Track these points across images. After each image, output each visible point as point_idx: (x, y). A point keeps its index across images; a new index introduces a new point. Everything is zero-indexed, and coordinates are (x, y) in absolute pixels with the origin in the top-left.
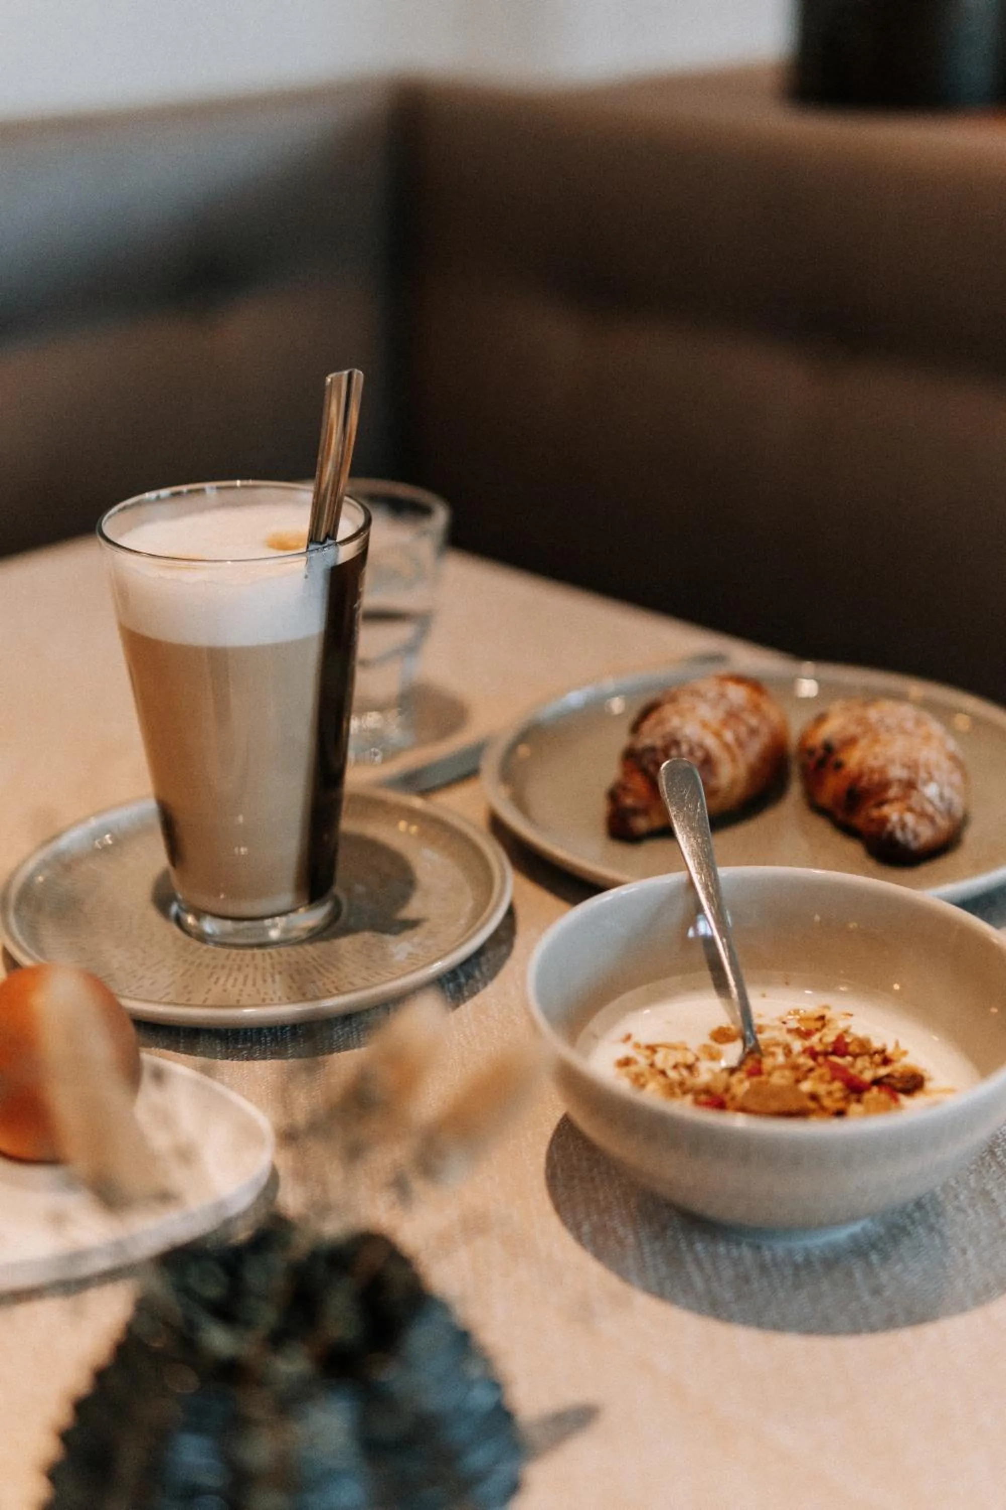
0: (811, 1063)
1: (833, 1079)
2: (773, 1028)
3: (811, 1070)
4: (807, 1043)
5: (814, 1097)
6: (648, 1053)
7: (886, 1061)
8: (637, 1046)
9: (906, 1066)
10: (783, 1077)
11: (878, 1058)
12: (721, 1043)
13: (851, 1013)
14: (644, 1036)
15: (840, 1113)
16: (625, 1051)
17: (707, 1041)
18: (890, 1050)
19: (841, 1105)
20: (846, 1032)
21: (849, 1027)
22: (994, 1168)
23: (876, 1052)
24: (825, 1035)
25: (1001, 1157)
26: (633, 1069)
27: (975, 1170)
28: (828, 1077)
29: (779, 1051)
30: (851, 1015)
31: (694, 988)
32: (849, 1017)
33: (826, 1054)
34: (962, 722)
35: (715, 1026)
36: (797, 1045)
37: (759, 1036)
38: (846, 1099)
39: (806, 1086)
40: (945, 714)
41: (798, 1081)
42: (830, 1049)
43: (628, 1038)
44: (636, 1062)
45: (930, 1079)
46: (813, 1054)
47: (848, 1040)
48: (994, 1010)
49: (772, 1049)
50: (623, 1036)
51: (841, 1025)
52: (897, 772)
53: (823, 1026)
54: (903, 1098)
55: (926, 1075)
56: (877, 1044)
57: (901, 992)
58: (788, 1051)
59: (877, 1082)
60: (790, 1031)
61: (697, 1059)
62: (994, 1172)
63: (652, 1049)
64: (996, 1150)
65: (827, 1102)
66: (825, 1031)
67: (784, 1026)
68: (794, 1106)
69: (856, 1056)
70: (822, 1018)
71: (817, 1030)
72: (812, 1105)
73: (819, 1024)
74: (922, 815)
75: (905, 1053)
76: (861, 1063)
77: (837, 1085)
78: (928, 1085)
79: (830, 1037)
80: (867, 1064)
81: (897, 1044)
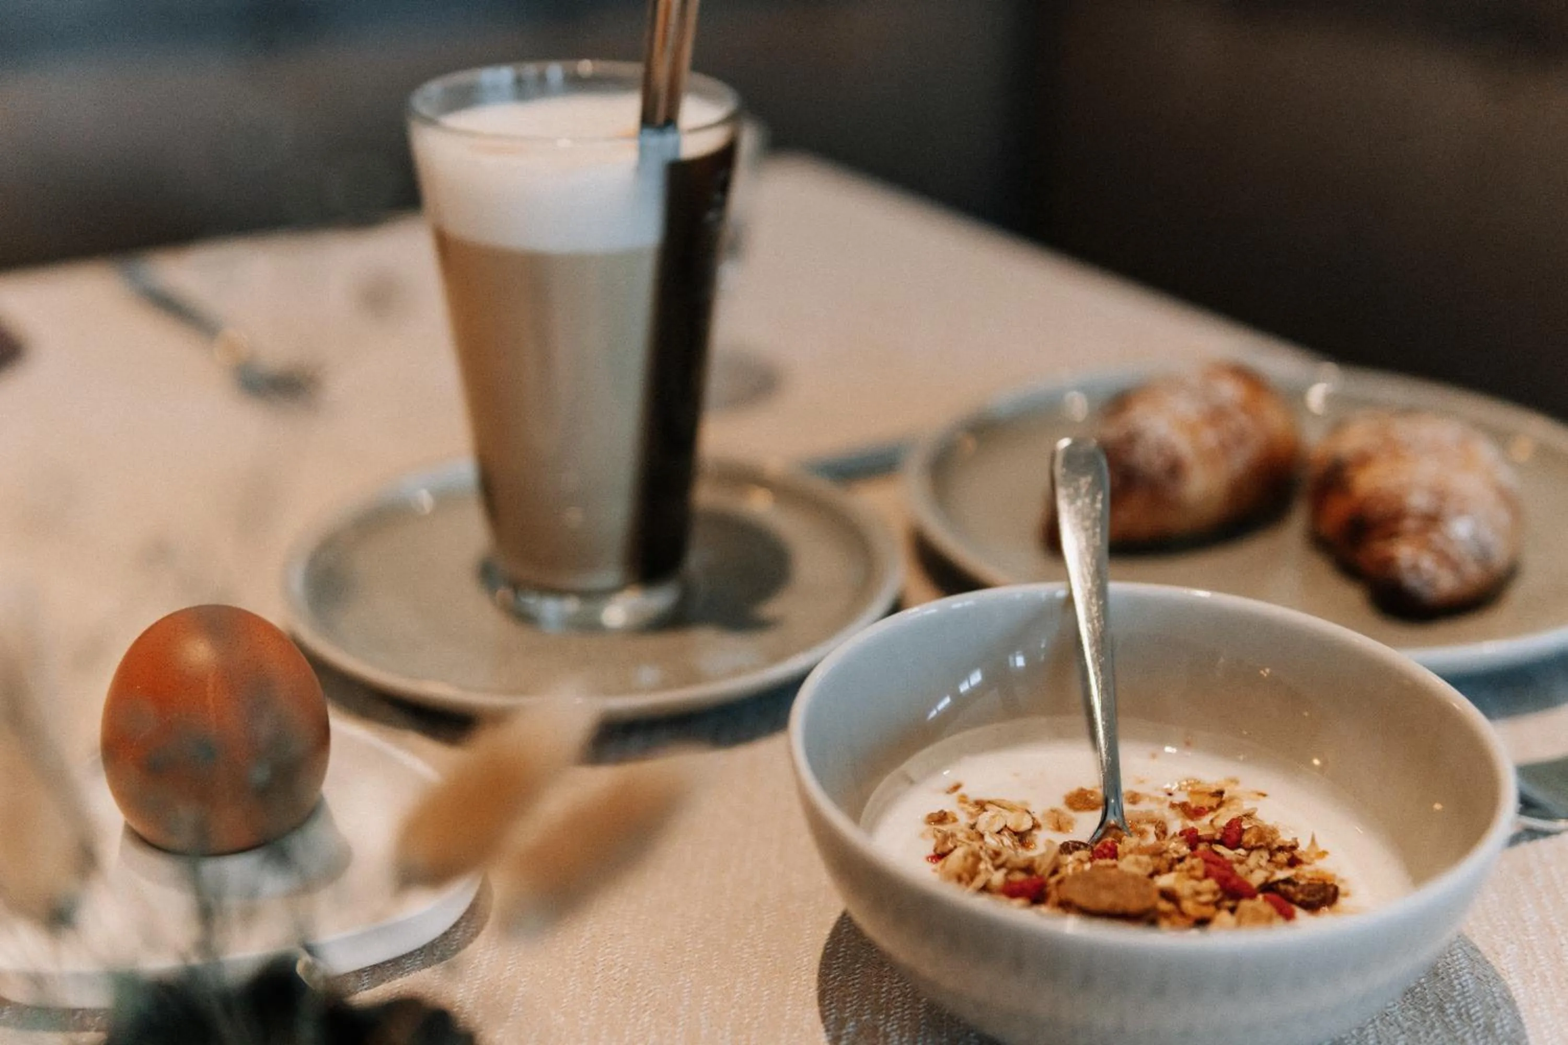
0: (1185, 850)
1: (1207, 876)
2: (1152, 799)
3: (1181, 860)
4: (1191, 824)
5: (1168, 895)
6: (973, 810)
7: (1294, 862)
8: (963, 800)
9: (1317, 871)
10: (1138, 863)
11: (1282, 857)
12: (1077, 810)
13: (1264, 792)
14: (975, 789)
15: (1202, 922)
16: (948, 804)
17: (1060, 805)
18: (1303, 846)
19: (1207, 911)
20: (1249, 816)
21: (1256, 809)
22: (1437, 1031)
23: (1281, 849)
24: (1217, 817)
25: (1453, 1017)
26: (947, 828)
27: (1409, 1029)
28: (1199, 873)
29: (1151, 829)
30: (1264, 795)
31: (1061, 734)
32: (1261, 798)
33: (1211, 841)
34: (1523, 450)
35: (1074, 788)
36: (1176, 825)
37: (1127, 807)
38: (1217, 905)
39: (1165, 881)
40: (1501, 438)
41: (1156, 872)
42: (1218, 837)
43: (957, 787)
44: (955, 820)
45: (1346, 895)
46: (1192, 839)
47: (1245, 826)
48: (1438, 806)
49: (1143, 826)
50: (951, 783)
51: (1247, 806)
52: (1418, 501)
53: (1220, 805)
54: (1300, 913)
55: (1342, 888)
56: (1286, 838)
57: (1321, 769)
58: (1162, 832)
59: (1268, 888)
60: (1173, 806)
61: (1036, 826)
62: (1437, 1036)
63: (981, 805)
64: (1447, 1006)
65: (1188, 906)
66: (1222, 811)
67: (1169, 799)
68: (1135, 905)
69: (1250, 849)
70: (1220, 793)
71: (1212, 809)
72: (1164, 906)
73: (1214, 802)
74: (1444, 558)
75: (1323, 854)
76: (1258, 858)
77: (1210, 884)
78: (1342, 901)
79: (1223, 818)
80: (1263, 862)
81: (1313, 841)
